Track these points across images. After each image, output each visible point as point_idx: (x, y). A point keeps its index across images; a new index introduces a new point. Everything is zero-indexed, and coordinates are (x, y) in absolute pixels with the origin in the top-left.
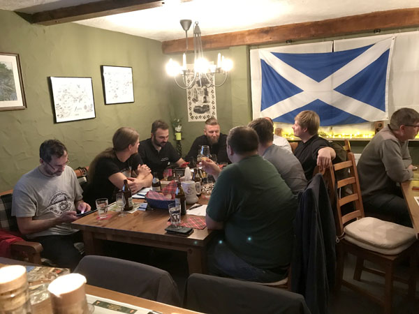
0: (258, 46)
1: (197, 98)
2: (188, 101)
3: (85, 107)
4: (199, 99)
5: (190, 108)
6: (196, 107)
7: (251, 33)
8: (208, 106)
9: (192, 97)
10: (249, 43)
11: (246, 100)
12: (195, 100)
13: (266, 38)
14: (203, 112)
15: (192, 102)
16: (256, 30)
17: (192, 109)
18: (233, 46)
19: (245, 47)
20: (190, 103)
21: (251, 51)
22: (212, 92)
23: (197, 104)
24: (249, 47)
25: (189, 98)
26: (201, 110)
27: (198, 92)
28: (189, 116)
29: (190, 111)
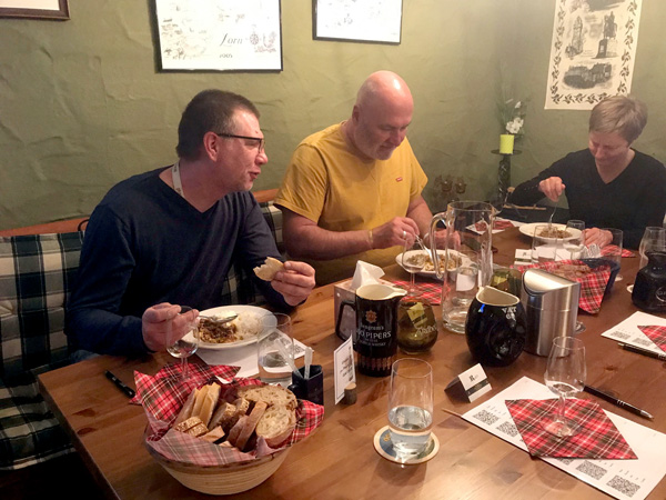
1: (580, 43)
2: (553, 54)
4: (586, 47)
5: (555, 75)
6: (572, 69)
8: (609, 68)
9: (567, 42)
12: (573, 51)
14: (590, 85)
15: (563, 55)
17: (561, 77)
20: (559, 59)
22: (629, 25)
23: (577, 61)
25: (558, 45)
26: (587, 77)
27: (586, 25)
28: (549, 92)
29: (555, 80)
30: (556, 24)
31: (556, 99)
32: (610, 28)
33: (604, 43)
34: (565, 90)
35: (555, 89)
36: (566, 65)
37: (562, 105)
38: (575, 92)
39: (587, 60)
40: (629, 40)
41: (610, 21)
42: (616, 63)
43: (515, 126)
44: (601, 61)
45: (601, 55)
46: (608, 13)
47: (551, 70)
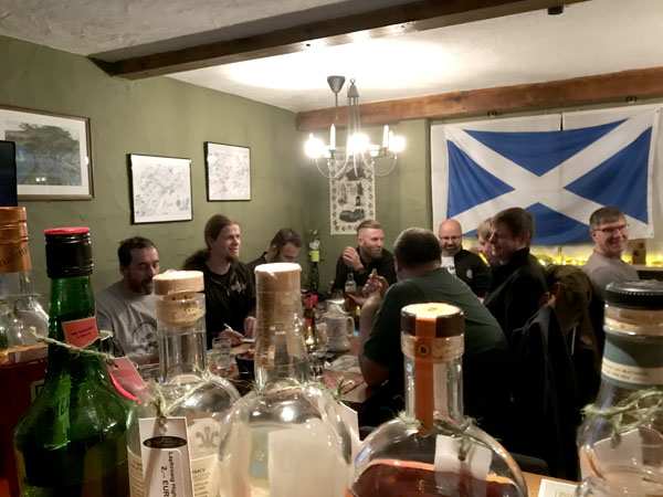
0: (443, 119)
1: (346, 198)
2: (332, 203)
3: (178, 203)
4: (349, 200)
5: (334, 214)
6: (344, 212)
7: (433, 100)
8: (363, 211)
9: (338, 197)
10: (430, 114)
11: (424, 202)
12: (342, 202)
13: (456, 109)
14: (354, 220)
15: (337, 204)
16: (441, 95)
17: (338, 216)
18: (404, 120)
19: (424, 121)
20: (335, 207)
21: (432, 128)
22: (370, 189)
23: (346, 207)
24: (430, 121)
25: (334, 198)
26: (352, 216)
27: (348, 189)
28: (332, 224)
29: (335, 218)
30: (331, 187)
31: (337, 228)
32: (360, 191)
33: (358, 198)
34: (341, 224)
35: (335, 223)
36: (340, 209)
37: (341, 232)
38: (347, 224)
39: (351, 206)
40: (371, 197)
41: (360, 186)
42: (366, 208)
43: (315, 245)
44: (358, 208)
45: (358, 204)
46: (358, 182)
47: (332, 212)
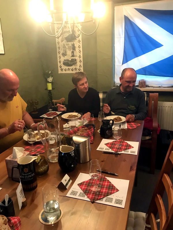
1: (66, 52)
2: (58, 56)
4: (68, 53)
5: (60, 62)
6: (65, 60)
8: (75, 60)
9: (62, 52)
12: (64, 54)
14: (71, 65)
15: (61, 56)
17: (62, 63)
21: (115, 8)
22: (79, 47)
23: (66, 58)
25: (59, 52)
26: (70, 63)
27: (67, 47)
28: (59, 68)
29: (60, 64)
30: (57, 46)
31: (62, 70)
32: (74, 48)
33: (73, 52)
34: (64, 67)
35: (61, 67)
36: (63, 59)
37: (64, 72)
38: (67, 68)
39: (69, 57)
40: (80, 52)
41: (73, 45)
42: (77, 58)
43: (50, 79)
44: (73, 58)
45: (73, 56)
46: (72, 43)
47: (58, 61)
